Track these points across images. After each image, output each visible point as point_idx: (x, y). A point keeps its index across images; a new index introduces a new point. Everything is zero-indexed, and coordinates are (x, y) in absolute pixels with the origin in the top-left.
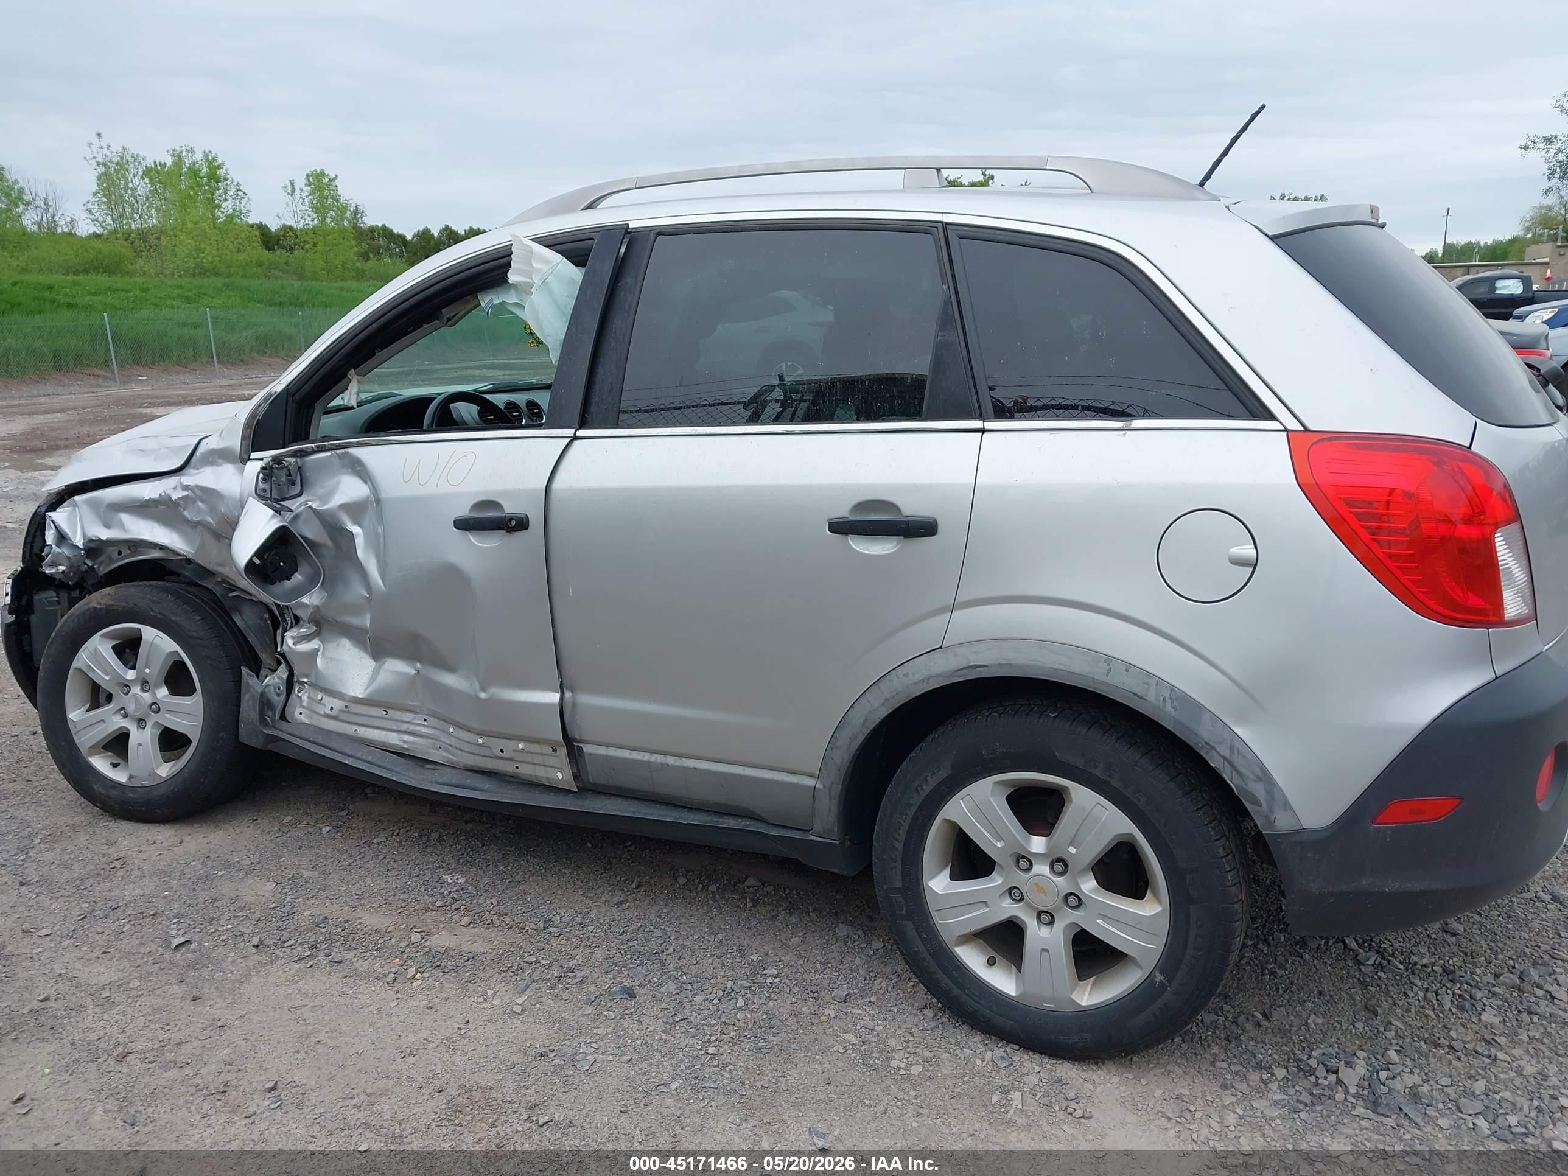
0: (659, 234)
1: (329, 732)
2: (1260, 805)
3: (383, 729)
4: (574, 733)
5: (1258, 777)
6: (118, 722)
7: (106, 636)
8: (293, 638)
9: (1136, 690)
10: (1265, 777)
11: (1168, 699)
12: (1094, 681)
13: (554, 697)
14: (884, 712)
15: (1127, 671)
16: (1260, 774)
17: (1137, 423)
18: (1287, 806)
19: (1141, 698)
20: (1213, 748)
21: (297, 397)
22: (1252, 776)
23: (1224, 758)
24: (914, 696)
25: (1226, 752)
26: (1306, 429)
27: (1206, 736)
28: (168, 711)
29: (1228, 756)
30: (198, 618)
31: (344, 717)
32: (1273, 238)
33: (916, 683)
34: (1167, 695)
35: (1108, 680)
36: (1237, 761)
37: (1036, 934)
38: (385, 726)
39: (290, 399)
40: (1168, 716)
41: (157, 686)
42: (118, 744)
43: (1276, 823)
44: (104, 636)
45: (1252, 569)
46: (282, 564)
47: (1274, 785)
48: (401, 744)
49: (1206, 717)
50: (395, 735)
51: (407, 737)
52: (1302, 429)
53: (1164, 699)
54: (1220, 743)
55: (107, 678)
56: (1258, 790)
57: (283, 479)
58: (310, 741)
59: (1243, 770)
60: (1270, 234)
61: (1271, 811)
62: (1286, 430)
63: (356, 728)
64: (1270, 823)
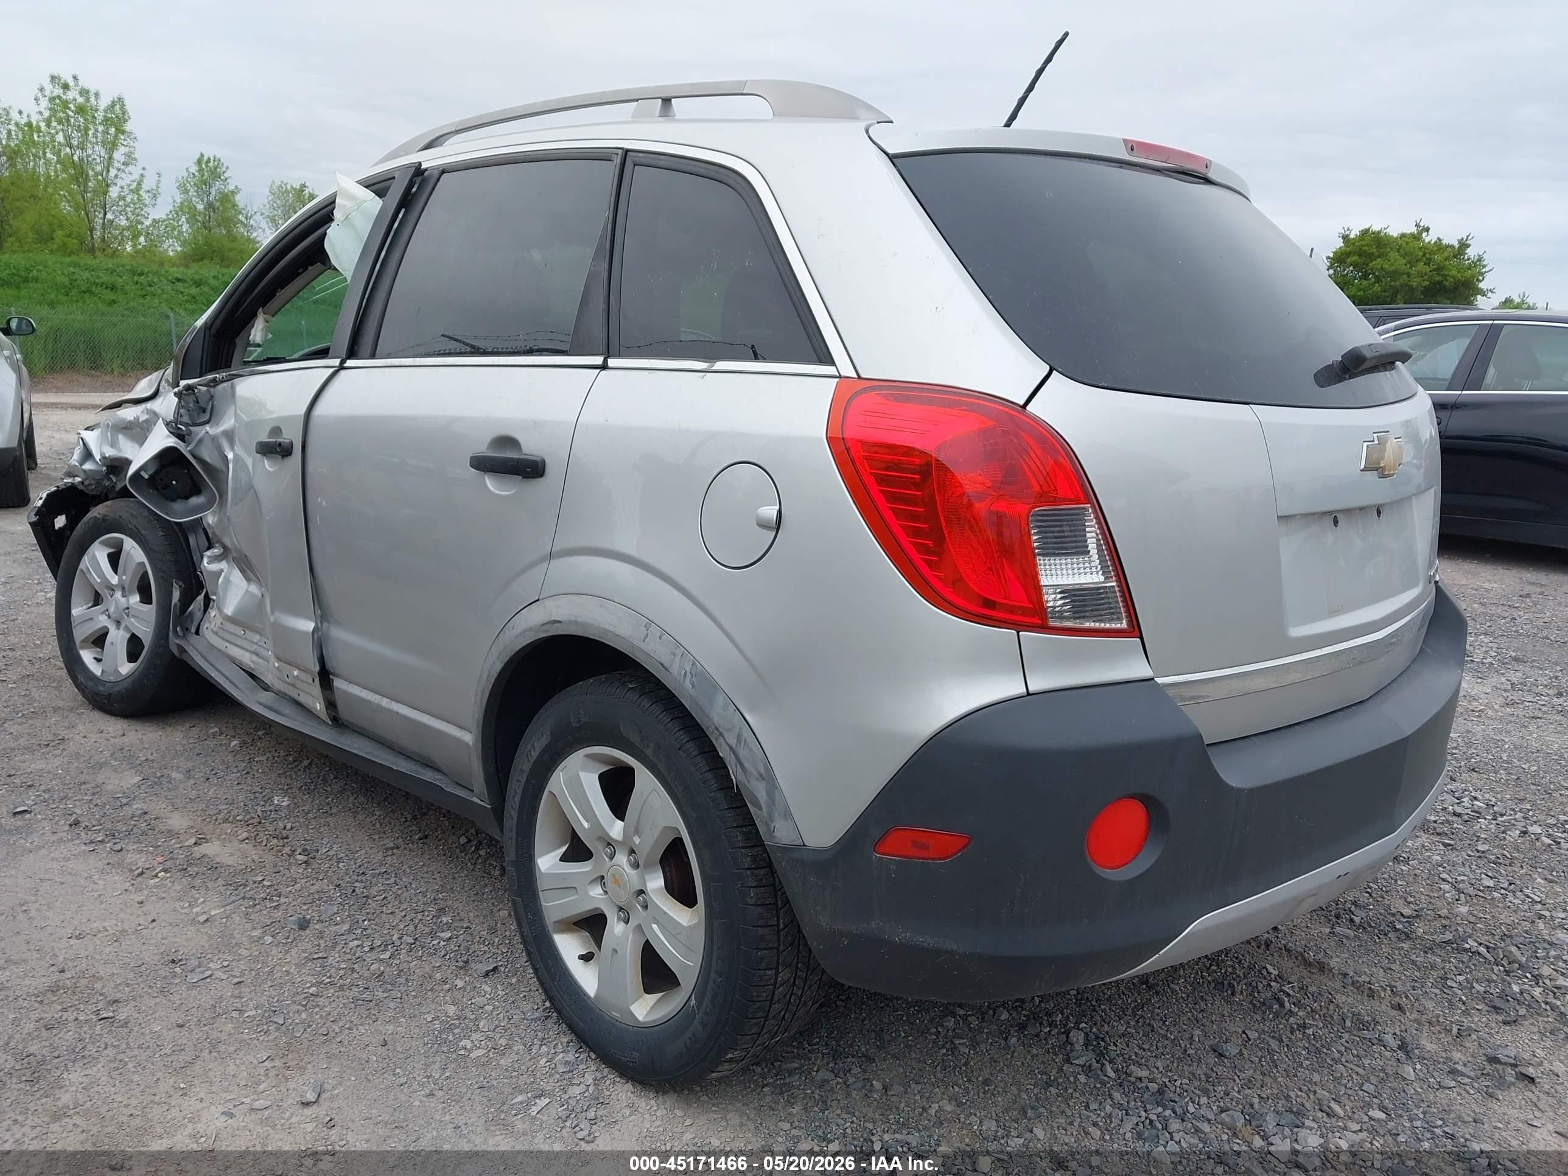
0: (443, 172)
1: (213, 647)
2: (761, 809)
3: (242, 648)
4: (329, 666)
5: (761, 776)
6: (103, 621)
7: (104, 543)
8: (209, 557)
9: (663, 661)
10: (768, 777)
11: (688, 674)
12: (633, 646)
13: (309, 626)
14: (499, 667)
15: (660, 638)
16: (763, 772)
17: (720, 365)
18: (787, 814)
19: (666, 669)
20: (721, 734)
21: (213, 331)
22: (755, 774)
23: (731, 748)
24: (516, 650)
25: (733, 742)
26: (859, 377)
27: (716, 720)
28: (134, 616)
29: (734, 746)
30: (162, 534)
31: (221, 633)
32: (893, 158)
33: (517, 636)
34: (688, 669)
35: (643, 646)
36: (743, 753)
37: (615, 928)
38: (244, 645)
39: (207, 332)
40: (686, 690)
41: (131, 593)
42: (99, 640)
43: (776, 833)
44: (101, 543)
45: (774, 533)
46: (174, 482)
47: (777, 788)
48: (250, 663)
49: (720, 699)
50: (248, 654)
51: (255, 658)
52: (855, 376)
53: (685, 673)
54: (729, 730)
55: (99, 581)
56: (760, 791)
57: (191, 405)
58: (202, 656)
59: (747, 765)
60: (890, 151)
61: (771, 819)
62: (840, 377)
63: (227, 644)
64: (771, 832)
